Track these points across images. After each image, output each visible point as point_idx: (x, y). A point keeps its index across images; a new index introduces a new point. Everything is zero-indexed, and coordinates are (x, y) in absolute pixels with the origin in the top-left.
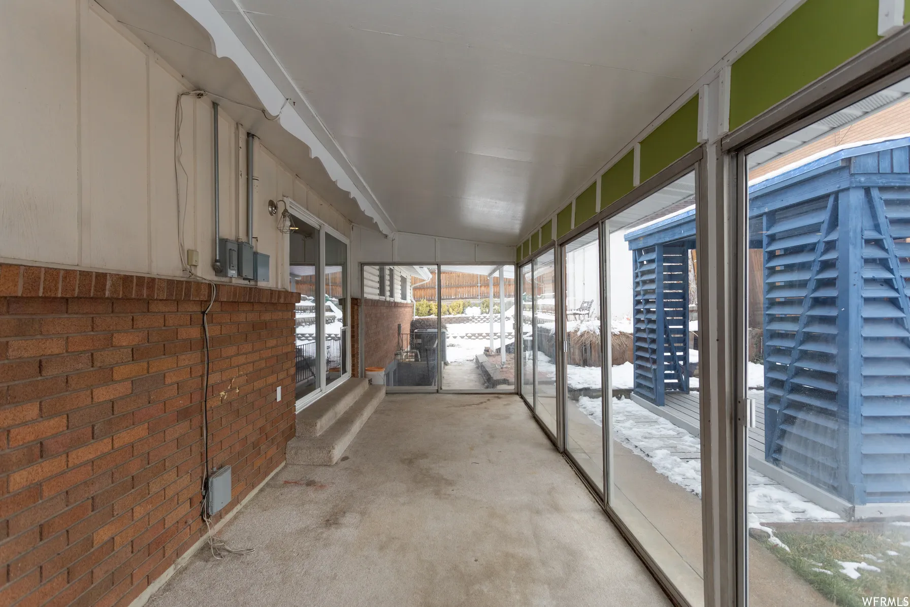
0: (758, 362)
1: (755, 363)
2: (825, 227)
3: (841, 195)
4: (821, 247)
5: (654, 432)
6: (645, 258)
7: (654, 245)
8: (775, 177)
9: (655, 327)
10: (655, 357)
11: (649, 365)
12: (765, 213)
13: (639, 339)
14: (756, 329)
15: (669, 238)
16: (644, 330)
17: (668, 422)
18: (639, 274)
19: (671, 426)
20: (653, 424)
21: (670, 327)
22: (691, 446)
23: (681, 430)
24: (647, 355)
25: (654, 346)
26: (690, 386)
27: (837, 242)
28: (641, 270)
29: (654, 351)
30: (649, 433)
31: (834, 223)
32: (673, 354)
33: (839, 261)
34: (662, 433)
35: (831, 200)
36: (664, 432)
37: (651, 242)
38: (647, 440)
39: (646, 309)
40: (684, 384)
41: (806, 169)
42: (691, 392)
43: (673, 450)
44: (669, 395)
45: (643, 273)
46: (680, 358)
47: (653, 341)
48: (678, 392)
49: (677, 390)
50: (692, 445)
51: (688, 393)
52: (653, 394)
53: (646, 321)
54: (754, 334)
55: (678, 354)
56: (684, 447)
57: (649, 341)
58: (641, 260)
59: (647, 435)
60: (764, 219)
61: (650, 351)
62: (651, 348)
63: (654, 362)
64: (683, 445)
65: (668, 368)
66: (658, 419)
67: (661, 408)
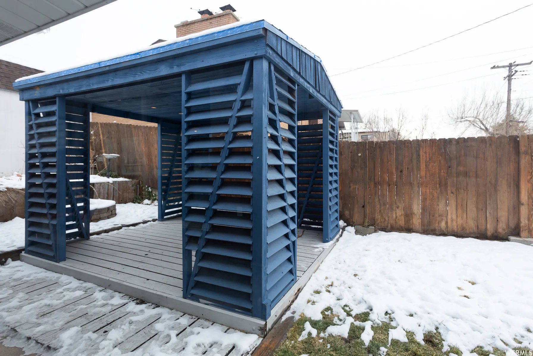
0: (136, 202)
1: (134, 203)
2: (240, 89)
3: (255, 63)
4: (238, 105)
5: (55, 302)
6: (41, 110)
7: (54, 97)
8: (199, 37)
9: (55, 181)
10: (54, 212)
11: (45, 221)
12: (184, 72)
13: (32, 195)
14: (134, 180)
15: (75, 89)
16: (40, 186)
17: (71, 279)
18: (34, 126)
19: (75, 283)
20: (51, 288)
21: (71, 181)
22: (104, 305)
23: (89, 285)
24: (45, 211)
25: (54, 201)
26: (91, 231)
27: (252, 101)
28: (37, 122)
29: (53, 206)
30: (49, 305)
31: (249, 85)
32: (73, 205)
33: (254, 117)
34: (66, 298)
35: (247, 66)
36: (69, 296)
37: (50, 92)
38: (45, 319)
39: (43, 163)
40: (84, 232)
41: (229, 33)
42: (91, 237)
43: (83, 321)
44: (70, 245)
45: (39, 126)
46: (81, 208)
47: (52, 196)
48: (78, 240)
49: (78, 238)
50: (105, 302)
51: (88, 239)
52: (52, 250)
53: (43, 176)
54: (133, 183)
55: (79, 205)
56: (97, 309)
57: (46, 196)
58: (37, 111)
59: (45, 310)
60: (183, 78)
61: (48, 206)
62: (49, 203)
63: (54, 217)
64: (95, 306)
65: (68, 219)
66: (59, 278)
67: (61, 264)
